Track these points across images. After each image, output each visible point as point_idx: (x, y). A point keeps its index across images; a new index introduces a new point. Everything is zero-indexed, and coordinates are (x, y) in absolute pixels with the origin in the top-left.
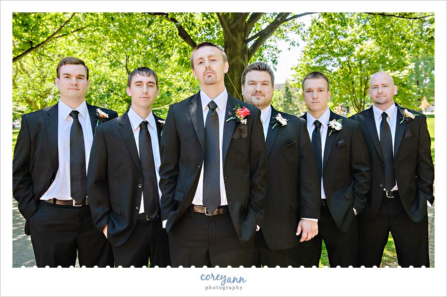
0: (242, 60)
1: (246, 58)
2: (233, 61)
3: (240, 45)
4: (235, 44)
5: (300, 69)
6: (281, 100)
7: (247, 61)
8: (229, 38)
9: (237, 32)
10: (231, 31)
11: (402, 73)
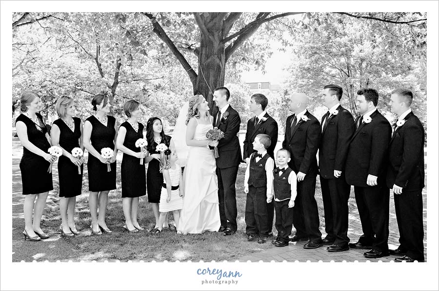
0: (218, 61)
1: (223, 57)
2: (209, 60)
3: (216, 45)
4: (212, 43)
5: (292, 69)
6: (279, 104)
7: (223, 61)
8: (205, 37)
9: (214, 31)
10: (208, 30)
11: (407, 77)
